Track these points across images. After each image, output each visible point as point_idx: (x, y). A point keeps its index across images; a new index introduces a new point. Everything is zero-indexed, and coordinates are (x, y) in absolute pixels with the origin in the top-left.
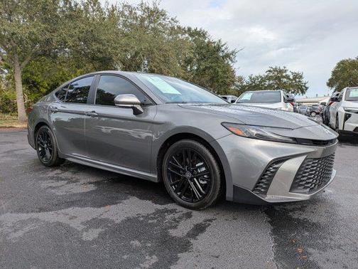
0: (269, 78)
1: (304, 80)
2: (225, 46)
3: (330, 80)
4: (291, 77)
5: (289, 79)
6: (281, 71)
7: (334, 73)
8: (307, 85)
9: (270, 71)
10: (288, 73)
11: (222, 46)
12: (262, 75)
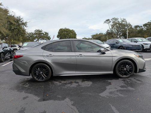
0: (36, 34)
1: (49, 35)
2: (22, 19)
3: (58, 35)
4: (44, 34)
5: (44, 35)
6: (40, 31)
7: (59, 33)
8: (50, 37)
9: (36, 31)
10: (43, 32)
11: (21, 19)
12: (32, 32)
